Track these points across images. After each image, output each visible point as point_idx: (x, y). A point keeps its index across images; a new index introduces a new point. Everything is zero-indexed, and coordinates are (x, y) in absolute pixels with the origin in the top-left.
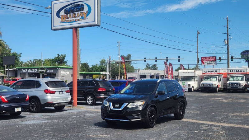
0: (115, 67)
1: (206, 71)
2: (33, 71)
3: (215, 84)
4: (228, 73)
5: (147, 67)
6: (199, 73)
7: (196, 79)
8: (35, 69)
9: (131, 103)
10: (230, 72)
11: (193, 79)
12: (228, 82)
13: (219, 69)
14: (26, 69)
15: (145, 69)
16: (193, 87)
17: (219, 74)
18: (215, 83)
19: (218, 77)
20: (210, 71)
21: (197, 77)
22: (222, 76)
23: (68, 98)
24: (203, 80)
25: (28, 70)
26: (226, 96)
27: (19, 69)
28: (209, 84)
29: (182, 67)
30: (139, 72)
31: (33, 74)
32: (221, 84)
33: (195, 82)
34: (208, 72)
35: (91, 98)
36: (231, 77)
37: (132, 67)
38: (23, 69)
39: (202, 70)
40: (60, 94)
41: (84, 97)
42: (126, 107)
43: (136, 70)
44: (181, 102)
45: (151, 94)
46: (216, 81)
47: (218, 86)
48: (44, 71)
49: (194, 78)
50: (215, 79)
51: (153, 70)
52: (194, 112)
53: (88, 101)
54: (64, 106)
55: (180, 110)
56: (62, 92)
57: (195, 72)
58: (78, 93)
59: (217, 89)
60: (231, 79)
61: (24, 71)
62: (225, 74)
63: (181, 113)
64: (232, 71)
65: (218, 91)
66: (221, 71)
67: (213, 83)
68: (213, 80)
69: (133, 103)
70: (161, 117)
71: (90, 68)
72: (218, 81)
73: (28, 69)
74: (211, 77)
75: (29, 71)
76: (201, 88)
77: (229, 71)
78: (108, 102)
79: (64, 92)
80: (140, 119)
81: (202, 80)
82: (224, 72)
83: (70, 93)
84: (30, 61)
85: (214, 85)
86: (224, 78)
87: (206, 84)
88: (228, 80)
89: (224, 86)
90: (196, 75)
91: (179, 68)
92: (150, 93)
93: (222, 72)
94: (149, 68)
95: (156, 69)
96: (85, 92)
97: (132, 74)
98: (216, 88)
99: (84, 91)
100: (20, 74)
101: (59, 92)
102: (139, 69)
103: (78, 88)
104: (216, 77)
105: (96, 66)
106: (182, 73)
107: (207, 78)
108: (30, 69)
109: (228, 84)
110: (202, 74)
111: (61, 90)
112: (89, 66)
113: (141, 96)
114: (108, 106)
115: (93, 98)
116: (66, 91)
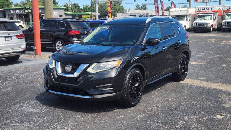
0: (105, 8)
1: (200, 9)
2: (21, 12)
3: (210, 24)
4: (224, 11)
5: (137, 7)
6: (192, 11)
7: (188, 18)
8: (22, 9)
9: (94, 65)
10: (226, 10)
11: (185, 18)
12: (224, 21)
13: (214, 6)
14: (14, 9)
15: (135, 9)
16: (185, 26)
17: (214, 12)
18: (210, 22)
19: (212, 15)
20: (204, 9)
21: (190, 16)
22: (217, 14)
23: (21, 45)
24: (197, 19)
25: (15, 11)
26: (223, 36)
27: (7, 9)
28: (203, 23)
29: (173, 5)
30: (128, 12)
31: (21, 14)
32: (215, 23)
33: (187, 21)
34: (202, 10)
35: (61, 43)
36: (227, 15)
37: (122, 7)
38: (11, 9)
39: (196, 8)
40: (6, 40)
41: (51, 43)
42: (85, 72)
43: (126, 10)
44: (183, 54)
45: (135, 43)
46: (211, 19)
47: (212, 25)
48: (30, 11)
49: (187, 17)
50: (210, 17)
51: (143, 10)
52: (196, 63)
53: (58, 47)
54: (19, 56)
55: (181, 65)
56: (11, 37)
57: (187, 10)
58: (41, 38)
59: (211, 29)
60: (227, 17)
61: (12, 11)
62: (220, 11)
63: (183, 71)
64: (228, 8)
65: (212, 31)
66: (216, 9)
67: (208, 22)
68: (207, 19)
69: (98, 64)
70: (151, 83)
71: (81, 9)
72: (212, 20)
73: (16, 9)
74: (205, 16)
75: (17, 11)
76: (194, 28)
77: (226, 8)
78: (54, 61)
79: (13, 38)
80: (113, 94)
81: (195, 19)
82: (219, 10)
83: (24, 39)
84: (22, 2)
85: (208, 24)
86: (219, 17)
87: (200, 24)
88: (223, 18)
89: (218, 25)
90: (189, 13)
91: (167, 8)
92: (132, 43)
93: (218, 10)
94: (139, 8)
95: (145, 9)
96: (54, 35)
97: (122, 14)
98: (210, 27)
99: (51, 35)
100: (8, 14)
101: (5, 37)
102: (129, 9)
103: (41, 31)
104: (211, 16)
105: (87, 7)
106: (174, 12)
107: (200, 17)
108: (18, 9)
109: (224, 23)
110: (196, 12)
111: (7, 35)
112: (79, 6)
113: (116, 49)
114: (53, 69)
115: (63, 43)
116: (17, 36)
